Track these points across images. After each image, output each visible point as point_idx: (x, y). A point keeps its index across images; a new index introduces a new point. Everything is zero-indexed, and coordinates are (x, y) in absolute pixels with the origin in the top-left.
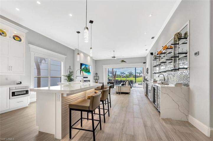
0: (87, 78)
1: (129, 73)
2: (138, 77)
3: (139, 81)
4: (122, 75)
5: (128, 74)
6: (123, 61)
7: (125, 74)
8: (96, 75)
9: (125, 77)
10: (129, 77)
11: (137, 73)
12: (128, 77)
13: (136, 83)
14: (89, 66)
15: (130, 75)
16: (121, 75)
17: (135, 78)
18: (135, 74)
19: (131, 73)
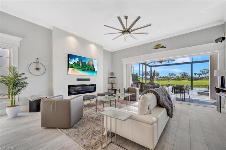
0: (89, 80)
1: (182, 75)
2: (196, 79)
3: (198, 86)
4: (172, 76)
5: (180, 75)
6: (158, 46)
7: (175, 75)
8: (111, 77)
9: (175, 79)
10: (182, 80)
11: (195, 74)
12: (180, 80)
13: (192, 89)
14: (92, 59)
15: (183, 77)
16: (169, 77)
17: (190, 81)
18: (190, 76)
19: (185, 74)
